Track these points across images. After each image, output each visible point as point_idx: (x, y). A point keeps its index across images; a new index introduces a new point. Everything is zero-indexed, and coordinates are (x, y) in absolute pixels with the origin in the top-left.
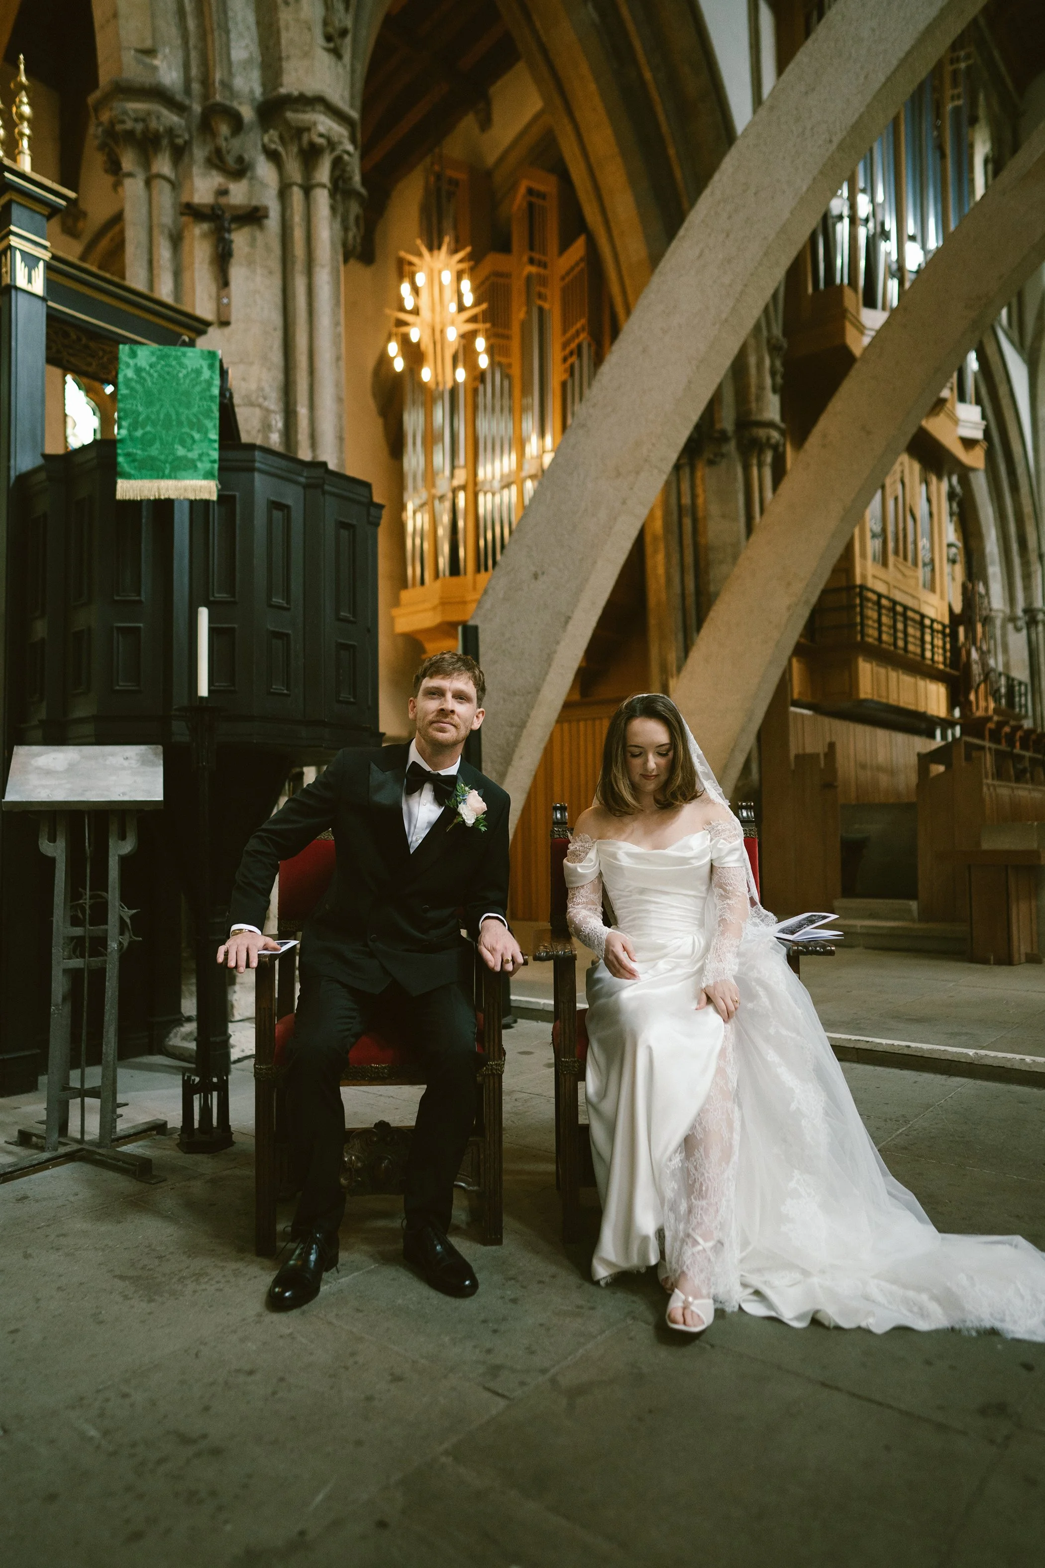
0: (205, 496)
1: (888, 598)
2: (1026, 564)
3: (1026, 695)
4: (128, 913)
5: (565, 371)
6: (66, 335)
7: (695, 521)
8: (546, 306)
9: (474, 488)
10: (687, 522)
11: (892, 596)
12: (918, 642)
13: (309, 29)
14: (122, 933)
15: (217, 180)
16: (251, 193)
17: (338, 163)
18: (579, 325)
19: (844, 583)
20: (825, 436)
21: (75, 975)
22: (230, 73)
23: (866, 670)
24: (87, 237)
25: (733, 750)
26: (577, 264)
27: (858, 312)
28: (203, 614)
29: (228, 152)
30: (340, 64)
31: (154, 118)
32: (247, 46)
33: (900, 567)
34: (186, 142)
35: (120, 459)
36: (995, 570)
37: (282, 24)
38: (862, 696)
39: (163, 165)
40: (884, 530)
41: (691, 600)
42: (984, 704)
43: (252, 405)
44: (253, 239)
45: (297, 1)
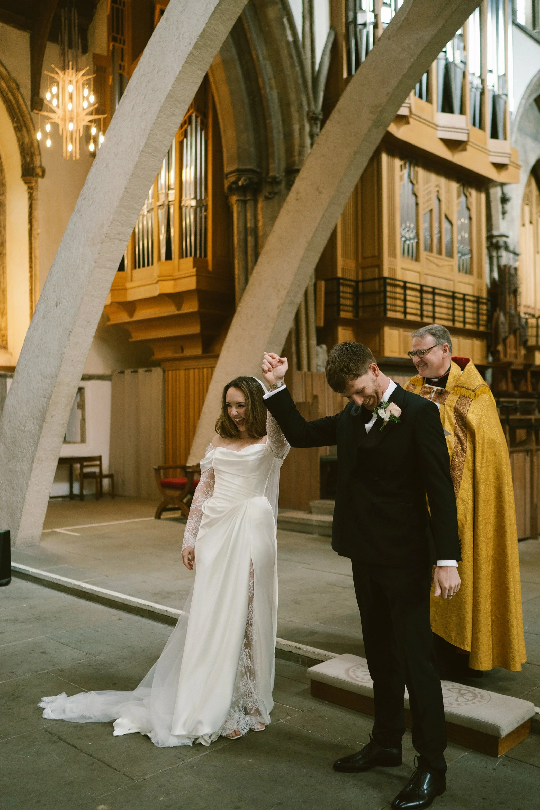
1: (415, 283)
5: (182, 134)
10: (250, 239)
11: (422, 282)
12: (450, 312)
19: (377, 276)
23: (392, 334)
33: (433, 260)
38: (388, 354)
40: (417, 235)
42: (514, 352)
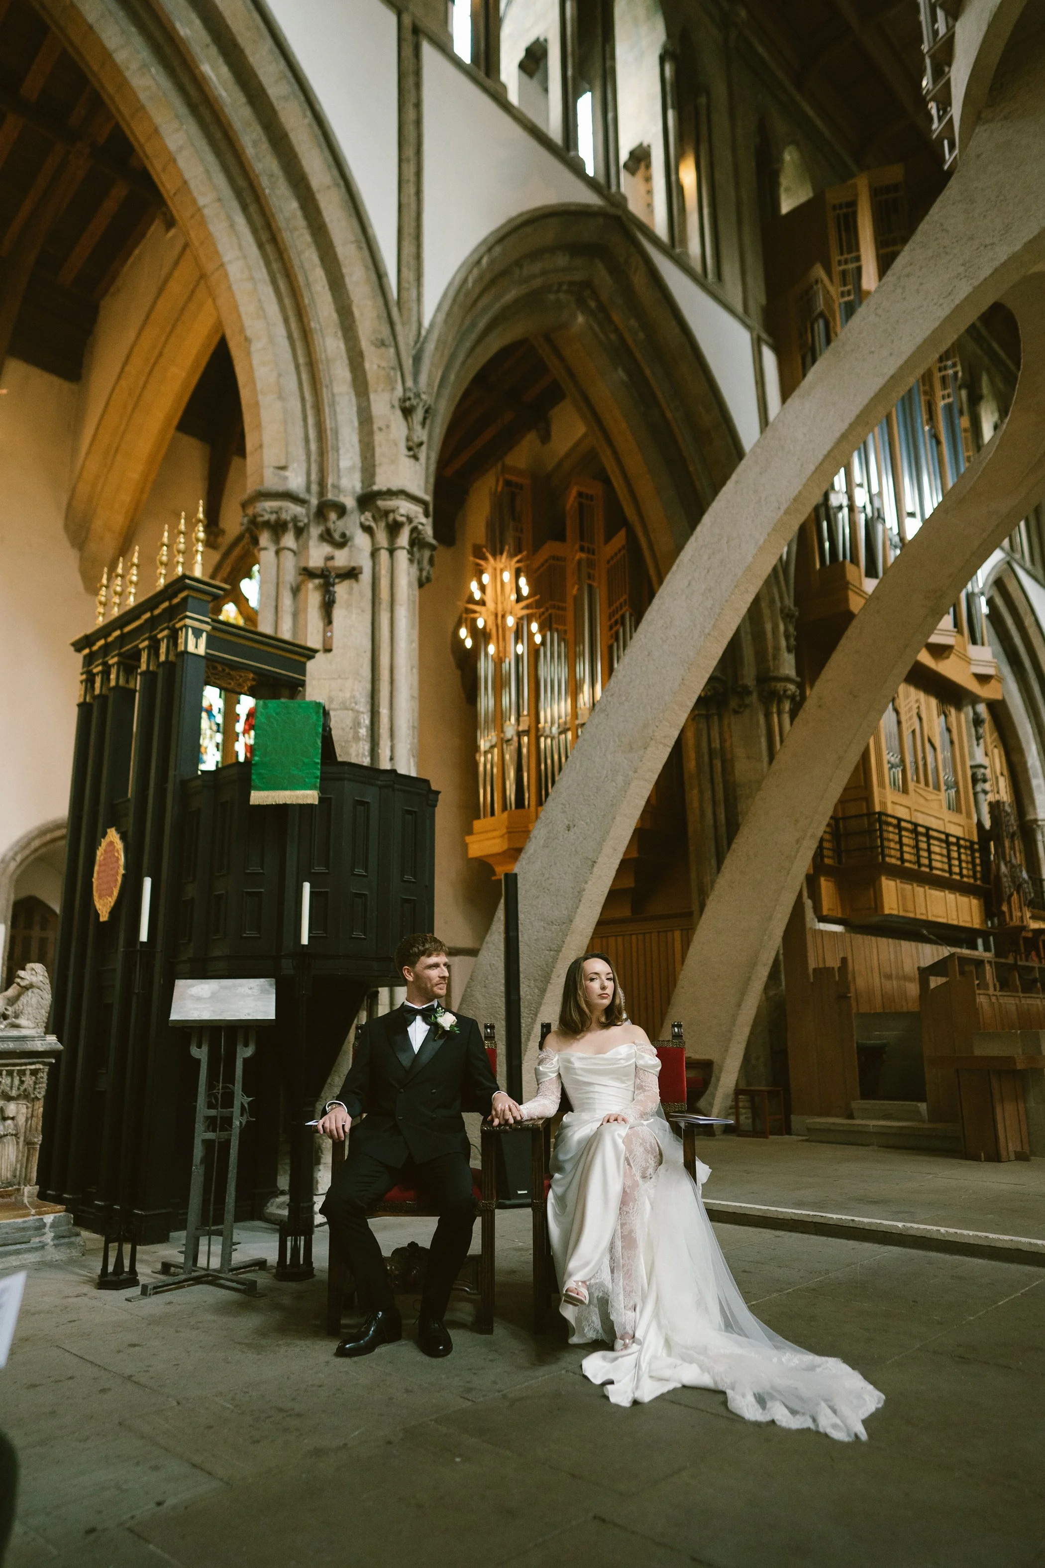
0: (309, 802)
1: (909, 822)
4: (247, 1100)
5: (612, 637)
6: (215, 668)
7: (724, 762)
8: (595, 584)
9: (535, 731)
10: (718, 763)
11: (913, 820)
12: (946, 860)
13: (396, 445)
14: (242, 1115)
15: (327, 549)
16: (350, 557)
17: (414, 530)
18: (622, 600)
19: (865, 811)
21: (208, 1144)
22: (339, 477)
23: (890, 887)
24: (223, 549)
26: (620, 551)
27: (861, 583)
28: (307, 887)
29: (335, 531)
30: (417, 463)
31: (284, 511)
32: (352, 458)
33: (922, 792)
34: (305, 525)
35: (254, 777)
37: (376, 443)
38: (887, 911)
39: (289, 540)
40: (902, 760)
41: (723, 830)
42: (1019, 914)
43: (346, 709)
44: (351, 589)
45: (388, 427)
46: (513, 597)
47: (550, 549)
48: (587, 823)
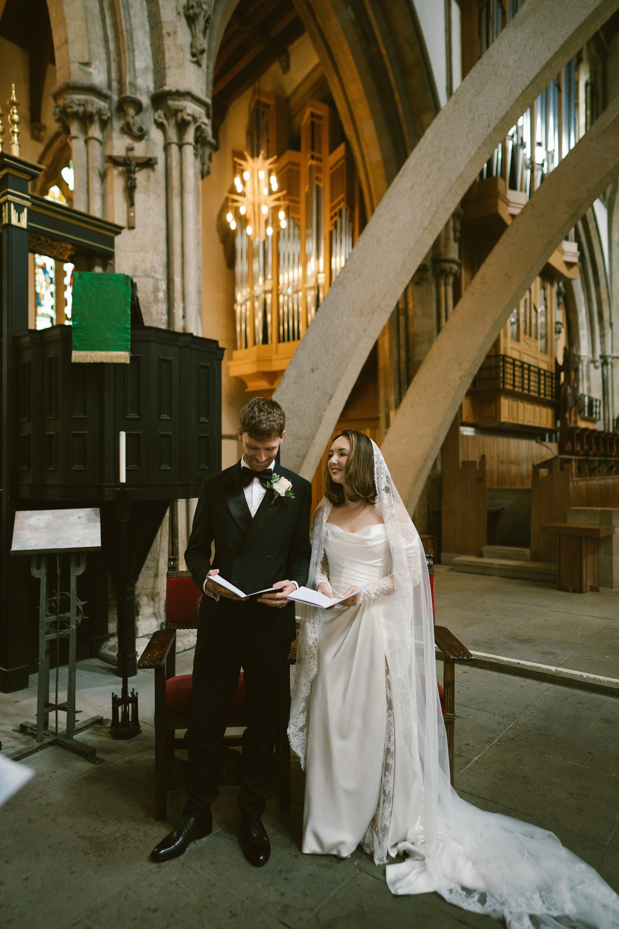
0: (122, 361)
1: (519, 361)
2: (602, 329)
3: (600, 407)
4: (81, 604)
5: (332, 225)
7: (407, 318)
8: (321, 185)
9: (276, 291)
11: (522, 360)
13: (182, 50)
14: (78, 615)
15: (127, 141)
16: (147, 149)
17: (198, 129)
18: (340, 198)
19: (494, 354)
20: (483, 278)
21: (52, 642)
22: (135, 77)
23: (505, 403)
24: (46, 141)
25: (426, 459)
26: (340, 160)
27: (506, 193)
28: (123, 436)
29: (134, 125)
30: (200, 70)
31: (90, 104)
32: (145, 60)
33: (527, 341)
34: (109, 118)
35: (74, 339)
36: (584, 333)
37: (166, 47)
38: (503, 420)
39: (95, 131)
40: (518, 321)
41: (403, 366)
42: (575, 419)
43: (148, 276)
44: (149, 177)
45: (175, 32)
46: (266, 191)
47: (289, 156)
48: (327, 368)
